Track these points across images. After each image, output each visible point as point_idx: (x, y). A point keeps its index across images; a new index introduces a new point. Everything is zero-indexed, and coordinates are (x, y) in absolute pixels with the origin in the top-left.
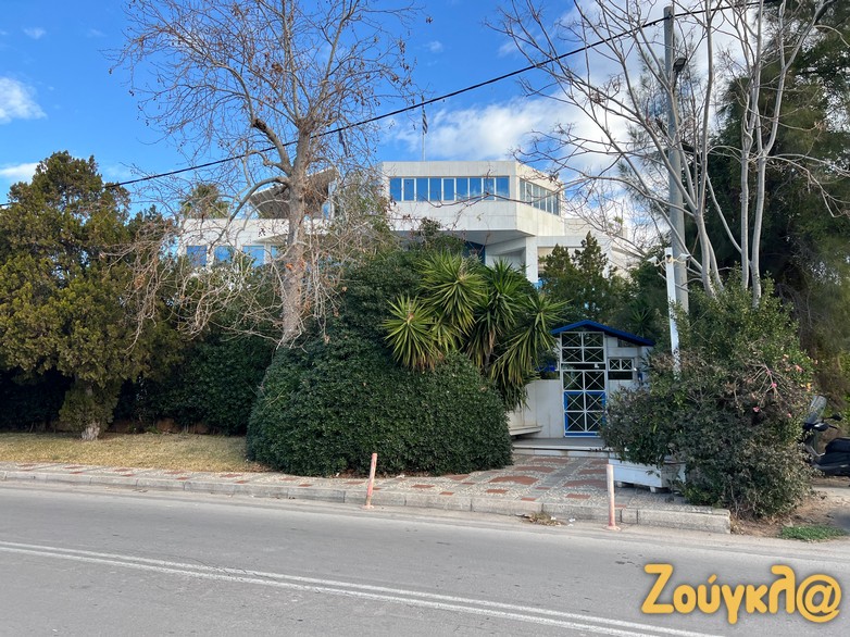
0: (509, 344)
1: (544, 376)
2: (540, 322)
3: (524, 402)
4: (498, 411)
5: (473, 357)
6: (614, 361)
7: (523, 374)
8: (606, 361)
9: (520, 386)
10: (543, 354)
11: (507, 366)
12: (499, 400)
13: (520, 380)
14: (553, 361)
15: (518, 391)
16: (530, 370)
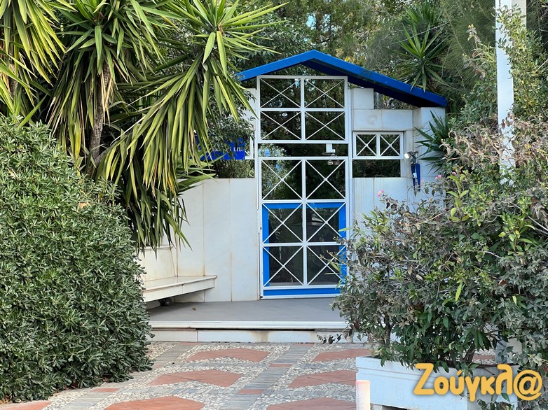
0: (147, 103)
1: (222, 171)
2: (215, 53)
3: (177, 231)
4: (118, 253)
5: (61, 131)
6: (366, 138)
7: (176, 170)
8: (349, 140)
9: (170, 195)
10: (221, 124)
11: (140, 153)
12: (121, 228)
13: (169, 182)
14: (240, 138)
15: (164, 207)
16: (193, 160)
